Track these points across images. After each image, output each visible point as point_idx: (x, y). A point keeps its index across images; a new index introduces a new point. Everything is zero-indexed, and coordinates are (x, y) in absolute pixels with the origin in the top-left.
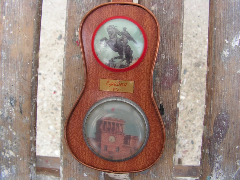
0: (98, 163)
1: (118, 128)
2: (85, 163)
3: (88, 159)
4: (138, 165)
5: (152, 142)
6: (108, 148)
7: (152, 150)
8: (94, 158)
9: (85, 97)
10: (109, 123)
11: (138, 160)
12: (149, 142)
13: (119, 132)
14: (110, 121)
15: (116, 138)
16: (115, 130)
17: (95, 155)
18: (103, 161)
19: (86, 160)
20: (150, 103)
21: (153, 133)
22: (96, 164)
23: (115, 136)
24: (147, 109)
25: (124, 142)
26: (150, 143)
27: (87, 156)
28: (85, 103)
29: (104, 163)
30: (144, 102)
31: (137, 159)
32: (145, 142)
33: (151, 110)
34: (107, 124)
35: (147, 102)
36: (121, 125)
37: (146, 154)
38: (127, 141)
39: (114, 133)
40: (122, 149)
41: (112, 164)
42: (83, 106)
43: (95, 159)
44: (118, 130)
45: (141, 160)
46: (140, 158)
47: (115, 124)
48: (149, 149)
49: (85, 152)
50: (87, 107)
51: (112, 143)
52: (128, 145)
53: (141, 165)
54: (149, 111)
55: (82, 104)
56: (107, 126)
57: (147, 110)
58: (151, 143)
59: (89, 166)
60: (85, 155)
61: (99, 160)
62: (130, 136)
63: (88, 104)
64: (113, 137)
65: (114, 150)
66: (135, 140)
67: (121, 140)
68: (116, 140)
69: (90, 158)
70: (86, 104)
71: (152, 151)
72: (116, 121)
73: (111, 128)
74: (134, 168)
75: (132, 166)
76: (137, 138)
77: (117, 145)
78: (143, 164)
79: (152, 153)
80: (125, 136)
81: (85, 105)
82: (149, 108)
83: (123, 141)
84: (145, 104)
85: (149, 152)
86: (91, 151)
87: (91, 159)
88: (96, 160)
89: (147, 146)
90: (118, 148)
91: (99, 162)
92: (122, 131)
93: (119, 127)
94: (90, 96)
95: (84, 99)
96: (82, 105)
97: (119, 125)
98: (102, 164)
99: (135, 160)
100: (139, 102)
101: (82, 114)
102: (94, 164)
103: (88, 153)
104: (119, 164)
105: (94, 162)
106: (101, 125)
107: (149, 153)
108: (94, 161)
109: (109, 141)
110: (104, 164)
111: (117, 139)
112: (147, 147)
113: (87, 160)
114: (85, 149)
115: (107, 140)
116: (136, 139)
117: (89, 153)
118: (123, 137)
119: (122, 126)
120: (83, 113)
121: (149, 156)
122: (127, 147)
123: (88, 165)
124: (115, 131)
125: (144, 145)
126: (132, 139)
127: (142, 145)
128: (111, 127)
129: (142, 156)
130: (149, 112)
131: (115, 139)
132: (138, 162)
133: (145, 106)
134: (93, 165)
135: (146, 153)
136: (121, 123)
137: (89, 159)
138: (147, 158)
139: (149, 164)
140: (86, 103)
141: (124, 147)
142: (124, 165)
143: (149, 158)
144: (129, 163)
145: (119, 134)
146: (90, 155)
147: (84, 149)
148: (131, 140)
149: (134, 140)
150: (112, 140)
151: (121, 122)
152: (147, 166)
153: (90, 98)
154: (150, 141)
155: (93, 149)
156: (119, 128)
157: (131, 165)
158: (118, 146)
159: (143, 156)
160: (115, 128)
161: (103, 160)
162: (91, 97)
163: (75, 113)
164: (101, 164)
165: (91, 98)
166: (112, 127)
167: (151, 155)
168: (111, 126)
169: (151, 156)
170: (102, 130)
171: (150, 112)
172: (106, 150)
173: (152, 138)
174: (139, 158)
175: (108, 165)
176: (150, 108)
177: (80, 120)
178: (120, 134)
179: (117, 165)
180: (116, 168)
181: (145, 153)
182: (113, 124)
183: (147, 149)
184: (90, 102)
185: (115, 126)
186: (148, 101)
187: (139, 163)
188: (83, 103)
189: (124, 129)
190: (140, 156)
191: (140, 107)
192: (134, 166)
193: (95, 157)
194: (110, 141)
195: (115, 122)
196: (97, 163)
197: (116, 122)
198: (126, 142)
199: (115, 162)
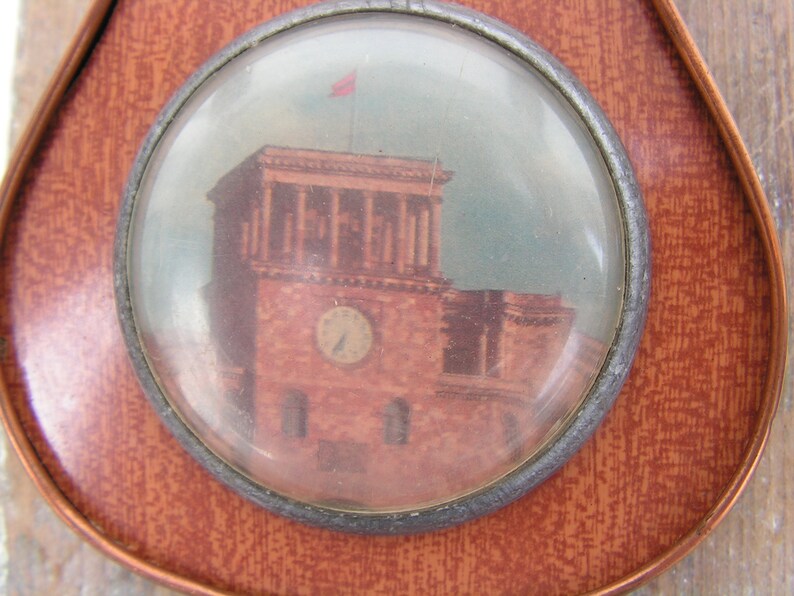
0: (241, 549)
1: (389, 232)
2: (142, 554)
3: (162, 520)
4: (569, 554)
5: (676, 344)
6: (314, 418)
7: (681, 416)
8: (208, 514)
9: (137, 29)
10: (319, 199)
11: (570, 507)
12: (648, 345)
13: (401, 269)
14: (321, 181)
15: (374, 321)
16: (368, 249)
17: (214, 486)
18: (280, 536)
19: (151, 527)
20: (633, 29)
21: (677, 275)
22: (227, 562)
23: (375, 311)
24: (615, 73)
25: (446, 352)
26: (660, 354)
27: (157, 498)
28: (130, 69)
29: (293, 553)
30: (588, 22)
31: (562, 501)
32: (623, 343)
33: (650, 83)
34: (301, 210)
35: (610, 23)
36: (418, 204)
37: (628, 450)
38: (477, 345)
39: (362, 278)
40: (438, 414)
41: (355, 559)
42: (121, 90)
43: (220, 519)
44: (395, 254)
45: (591, 510)
46: (587, 494)
47: (369, 205)
48: (654, 409)
49: (143, 467)
50: (148, 98)
51: (349, 369)
52: (480, 381)
53: (594, 552)
54: (631, 89)
55: (114, 78)
56: (301, 227)
57: (619, 86)
58: (667, 359)
59: (172, 579)
60: (141, 485)
61: (250, 524)
62: (497, 295)
63: (158, 77)
64: (352, 312)
65: (363, 427)
66: (543, 330)
67: (419, 339)
68: (377, 337)
69: (181, 510)
70: (139, 77)
71: (679, 426)
72: (375, 176)
73: (335, 241)
74: (542, 579)
75: (520, 567)
76: (557, 308)
77: (387, 387)
78: (611, 538)
79: (682, 442)
80: (450, 296)
81: (133, 85)
82: (630, 67)
83: (442, 341)
84: (596, 40)
85: (653, 433)
86: (184, 454)
87: (184, 522)
88: (230, 523)
89: (639, 382)
90: (403, 406)
91: (251, 538)
92: (424, 261)
93: (395, 230)
94: (170, 16)
95: (131, 38)
96: (114, 91)
97: (403, 207)
98: (273, 556)
99: (545, 508)
100: (545, 24)
101: (114, 157)
102: (216, 562)
103: (165, 470)
104: (413, 555)
105: (216, 546)
106: (249, 219)
107: (653, 442)
108: (214, 535)
109: (320, 352)
110: (289, 562)
111: (386, 333)
112: (639, 390)
113: (160, 530)
114: (141, 441)
115: (308, 348)
116: (547, 323)
117: (172, 470)
118: (440, 312)
119: (426, 214)
120: (118, 147)
121: (656, 466)
122: (474, 397)
123: (169, 566)
124: (367, 265)
125: (617, 368)
126: (517, 321)
127: (604, 369)
128: (335, 233)
129: (600, 476)
130: (634, 103)
131: (368, 330)
132: (570, 529)
133: (597, 50)
134: (203, 568)
135: (629, 442)
136: (416, 189)
137: (172, 519)
138: (644, 489)
139: (664, 540)
140: (144, 72)
141: (445, 394)
142: (458, 560)
143: (655, 486)
144: (495, 540)
145: (402, 288)
146: (175, 488)
147: (133, 442)
148: (508, 327)
149: (528, 332)
150: (342, 341)
151: (414, 179)
152: (643, 553)
153: (171, 27)
154: (657, 339)
155: (193, 429)
156: (402, 235)
157: (515, 557)
158: (400, 392)
159: (609, 475)
160: (368, 236)
161: (278, 523)
162: (176, 21)
163: (60, 154)
164: (265, 557)
165: (178, 28)
166: (342, 226)
167: (674, 457)
168: (336, 220)
169: (675, 471)
170: (257, 256)
171: (642, 103)
172: (302, 431)
173: (674, 309)
174: (577, 492)
175: (324, 565)
176: (641, 66)
177: (98, 208)
178: (413, 290)
179: (394, 564)
180: (391, 584)
181: (622, 443)
182: (352, 202)
183: (636, 409)
184: (169, 57)
185: (369, 219)
186: (617, 15)
187: (576, 536)
188: (120, 74)
189: (439, 244)
190: (582, 472)
191: (562, 60)
192: (540, 561)
193: (221, 504)
194: (328, 352)
195: (360, 184)
196: (234, 551)
197: (371, 185)
198: (462, 355)
199: (383, 541)
